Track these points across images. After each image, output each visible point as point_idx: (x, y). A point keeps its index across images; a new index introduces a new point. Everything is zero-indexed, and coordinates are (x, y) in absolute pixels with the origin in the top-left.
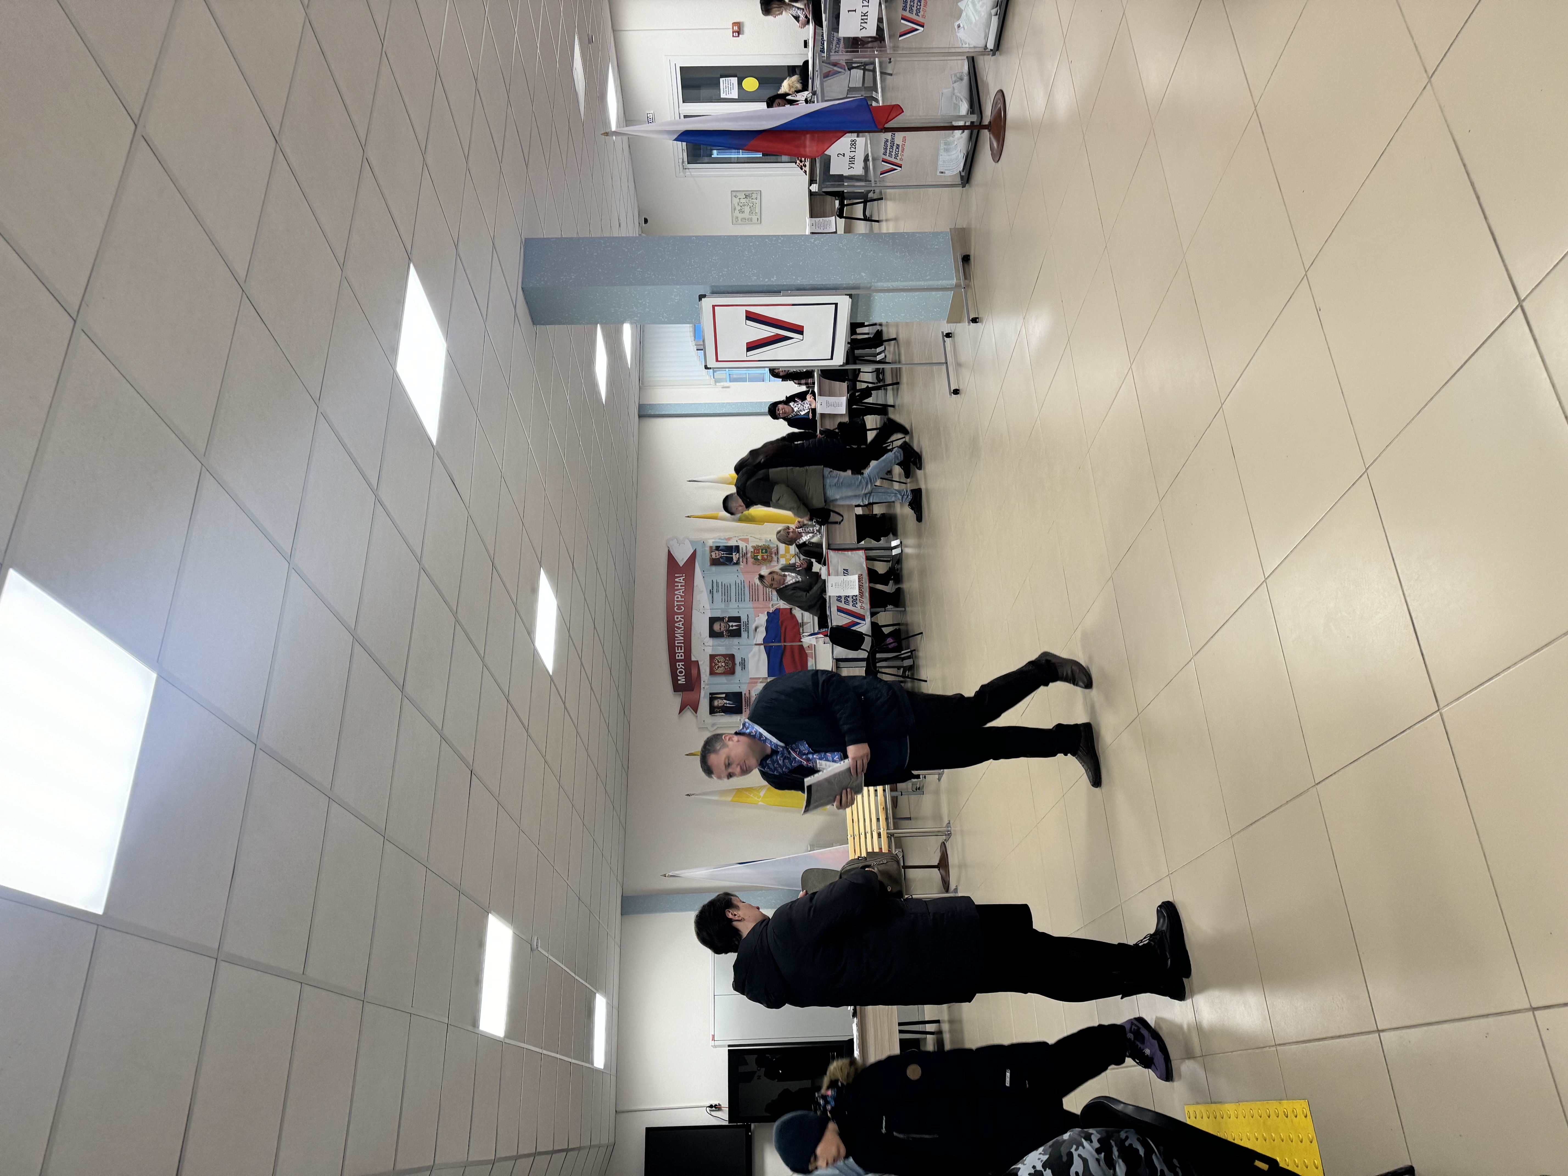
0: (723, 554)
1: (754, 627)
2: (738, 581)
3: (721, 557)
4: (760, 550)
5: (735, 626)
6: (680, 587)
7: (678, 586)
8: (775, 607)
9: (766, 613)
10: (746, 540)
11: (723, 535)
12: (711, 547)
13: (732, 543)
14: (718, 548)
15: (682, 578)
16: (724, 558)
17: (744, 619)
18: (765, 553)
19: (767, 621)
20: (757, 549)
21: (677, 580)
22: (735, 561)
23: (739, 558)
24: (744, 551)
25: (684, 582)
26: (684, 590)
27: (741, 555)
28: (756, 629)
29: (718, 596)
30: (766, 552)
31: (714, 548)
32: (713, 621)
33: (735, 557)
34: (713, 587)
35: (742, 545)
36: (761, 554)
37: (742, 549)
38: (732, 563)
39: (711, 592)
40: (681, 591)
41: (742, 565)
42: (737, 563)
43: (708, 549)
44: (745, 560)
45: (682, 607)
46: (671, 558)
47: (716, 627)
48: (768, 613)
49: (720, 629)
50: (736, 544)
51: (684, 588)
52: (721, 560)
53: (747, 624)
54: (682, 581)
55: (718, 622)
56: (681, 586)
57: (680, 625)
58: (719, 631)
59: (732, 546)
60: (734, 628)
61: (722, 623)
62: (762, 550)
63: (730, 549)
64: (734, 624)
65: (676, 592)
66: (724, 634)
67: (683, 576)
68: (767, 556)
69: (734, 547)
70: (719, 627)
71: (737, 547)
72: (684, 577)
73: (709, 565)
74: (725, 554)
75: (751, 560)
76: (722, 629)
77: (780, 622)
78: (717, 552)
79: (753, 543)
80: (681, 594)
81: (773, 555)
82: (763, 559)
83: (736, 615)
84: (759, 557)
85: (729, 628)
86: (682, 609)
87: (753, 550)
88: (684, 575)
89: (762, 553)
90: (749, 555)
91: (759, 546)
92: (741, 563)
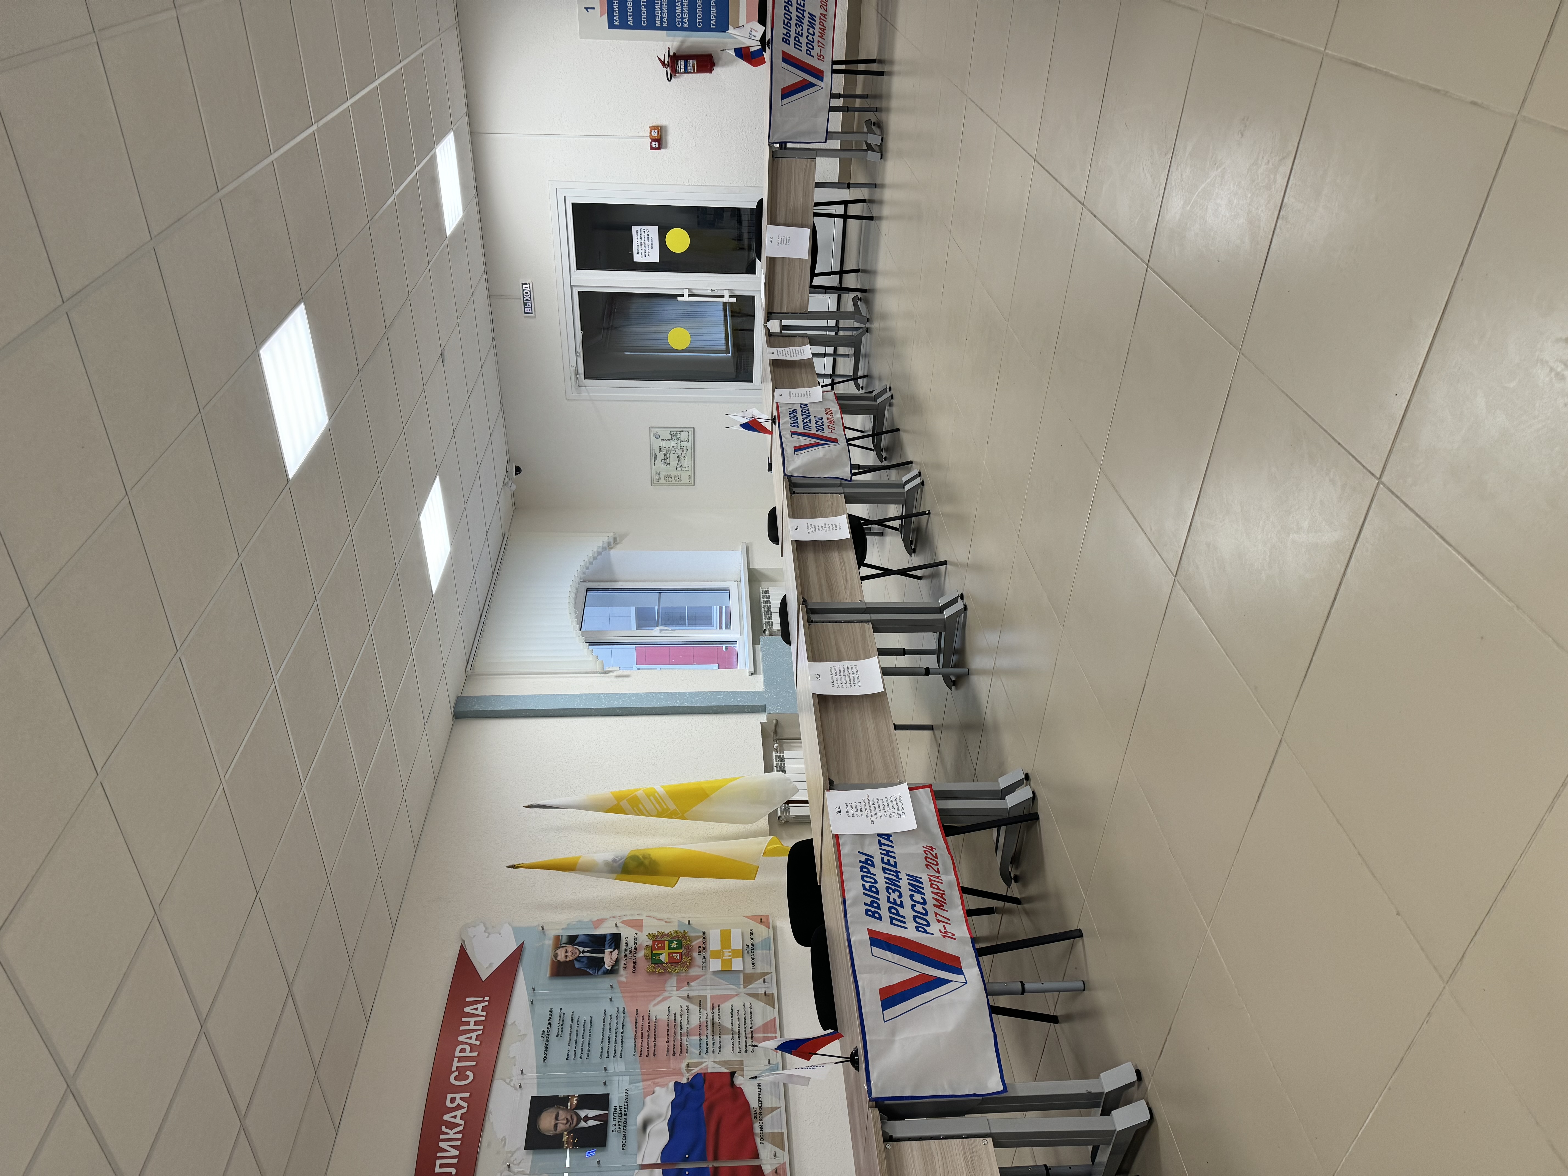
0: (584, 952)
1: (639, 1119)
2: (611, 1011)
3: (578, 959)
4: (667, 943)
5: (594, 1118)
6: (472, 1027)
7: (468, 1023)
8: (696, 1070)
9: (671, 1085)
10: (637, 925)
11: (587, 916)
12: (557, 938)
13: (607, 929)
14: (572, 940)
15: (480, 1006)
16: (585, 960)
17: (616, 1101)
18: (677, 948)
19: (674, 1104)
20: (658, 941)
21: (468, 1009)
22: (608, 966)
23: (617, 961)
24: (631, 944)
25: (484, 1014)
26: (480, 1032)
27: (623, 954)
28: (645, 1125)
29: (559, 1048)
30: (679, 946)
31: (564, 940)
32: (539, 1105)
33: (609, 957)
34: (550, 1024)
35: (627, 933)
36: (667, 951)
37: (627, 941)
38: (601, 972)
39: (545, 1036)
40: (474, 1035)
41: (623, 975)
42: (613, 971)
43: (549, 943)
44: (630, 965)
45: (468, 1073)
46: (464, 961)
47: (547, 1122)
48: (677, 1084)
49: (556, 1126)
50: (615, 931)
51: (481, 1027)
52: (577, 965)
53: (624, 1115)
54: (479, 1012)
55: (551, 1110)
56: (476, 1023)
57: (456, 1118)
58: (552, 1133)
59: (605, 935)
60: (592, 1123)
61: (561, 1112)
62: (671, 942)
63: (598, 942)
64: (592, 1113)
65: (461, 1038)
66: (565, 1139)
67: (484, 1001)
68: (681, 954)
69: (608, 938)
70: (553, 1122)
71: (615, 940)
72: (486, 1003)
73: (548, 974)
74: (588, 952)
75: (643, 964)
76: (561, 1127)
77: (705, 1106)
78: (570, 948)
79: (653, 926)
80: (473, 1041)
81: (695, 954)
82: (672, 962)
83: (600, 1090)
84: (663, 958)
85: (578, 1122)
86: (468, 1076)
87: (650, 943)
88: (487, 998)
89: (670, 948)
90: (641, 954)
91: (662, 934)
92: (622, 971)
